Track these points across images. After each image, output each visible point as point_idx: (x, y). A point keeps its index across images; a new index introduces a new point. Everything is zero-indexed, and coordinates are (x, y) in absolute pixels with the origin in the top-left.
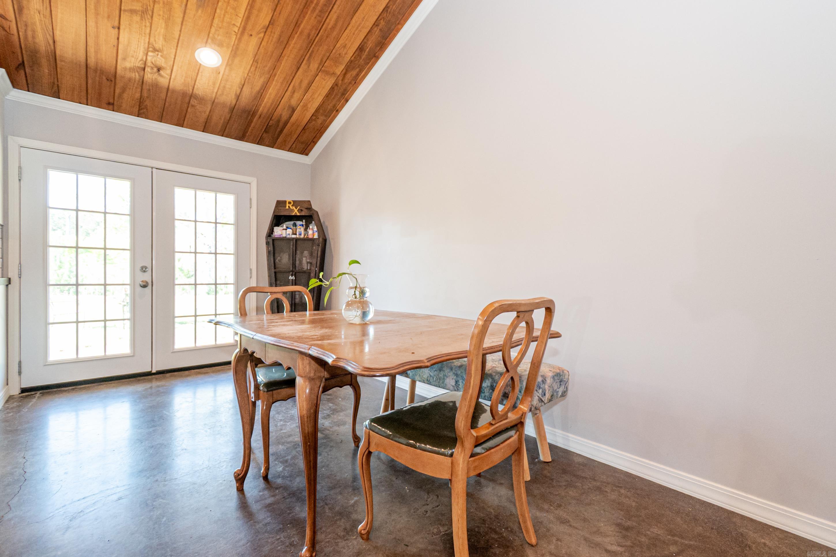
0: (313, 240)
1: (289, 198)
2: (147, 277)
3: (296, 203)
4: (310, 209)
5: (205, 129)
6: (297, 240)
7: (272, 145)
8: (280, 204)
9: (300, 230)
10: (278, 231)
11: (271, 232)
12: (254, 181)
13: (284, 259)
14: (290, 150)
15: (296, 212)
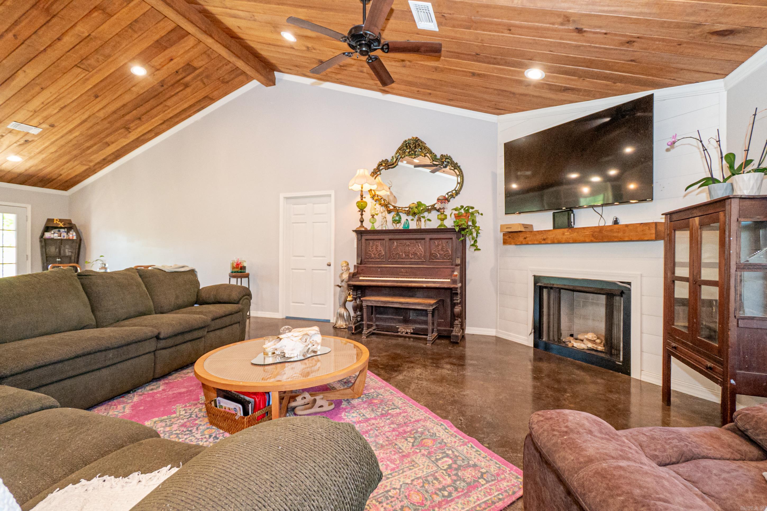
0: (72, 240)
1: (56, 218)
3: (61, 220)
4: (71, 223)
6: (61, 240)
8: (50, 221)
9: (64, 234)
10: (48, 235)
11: (43, 234)
12: (29, 207)
13: (53, 250)
15: (61, 225)
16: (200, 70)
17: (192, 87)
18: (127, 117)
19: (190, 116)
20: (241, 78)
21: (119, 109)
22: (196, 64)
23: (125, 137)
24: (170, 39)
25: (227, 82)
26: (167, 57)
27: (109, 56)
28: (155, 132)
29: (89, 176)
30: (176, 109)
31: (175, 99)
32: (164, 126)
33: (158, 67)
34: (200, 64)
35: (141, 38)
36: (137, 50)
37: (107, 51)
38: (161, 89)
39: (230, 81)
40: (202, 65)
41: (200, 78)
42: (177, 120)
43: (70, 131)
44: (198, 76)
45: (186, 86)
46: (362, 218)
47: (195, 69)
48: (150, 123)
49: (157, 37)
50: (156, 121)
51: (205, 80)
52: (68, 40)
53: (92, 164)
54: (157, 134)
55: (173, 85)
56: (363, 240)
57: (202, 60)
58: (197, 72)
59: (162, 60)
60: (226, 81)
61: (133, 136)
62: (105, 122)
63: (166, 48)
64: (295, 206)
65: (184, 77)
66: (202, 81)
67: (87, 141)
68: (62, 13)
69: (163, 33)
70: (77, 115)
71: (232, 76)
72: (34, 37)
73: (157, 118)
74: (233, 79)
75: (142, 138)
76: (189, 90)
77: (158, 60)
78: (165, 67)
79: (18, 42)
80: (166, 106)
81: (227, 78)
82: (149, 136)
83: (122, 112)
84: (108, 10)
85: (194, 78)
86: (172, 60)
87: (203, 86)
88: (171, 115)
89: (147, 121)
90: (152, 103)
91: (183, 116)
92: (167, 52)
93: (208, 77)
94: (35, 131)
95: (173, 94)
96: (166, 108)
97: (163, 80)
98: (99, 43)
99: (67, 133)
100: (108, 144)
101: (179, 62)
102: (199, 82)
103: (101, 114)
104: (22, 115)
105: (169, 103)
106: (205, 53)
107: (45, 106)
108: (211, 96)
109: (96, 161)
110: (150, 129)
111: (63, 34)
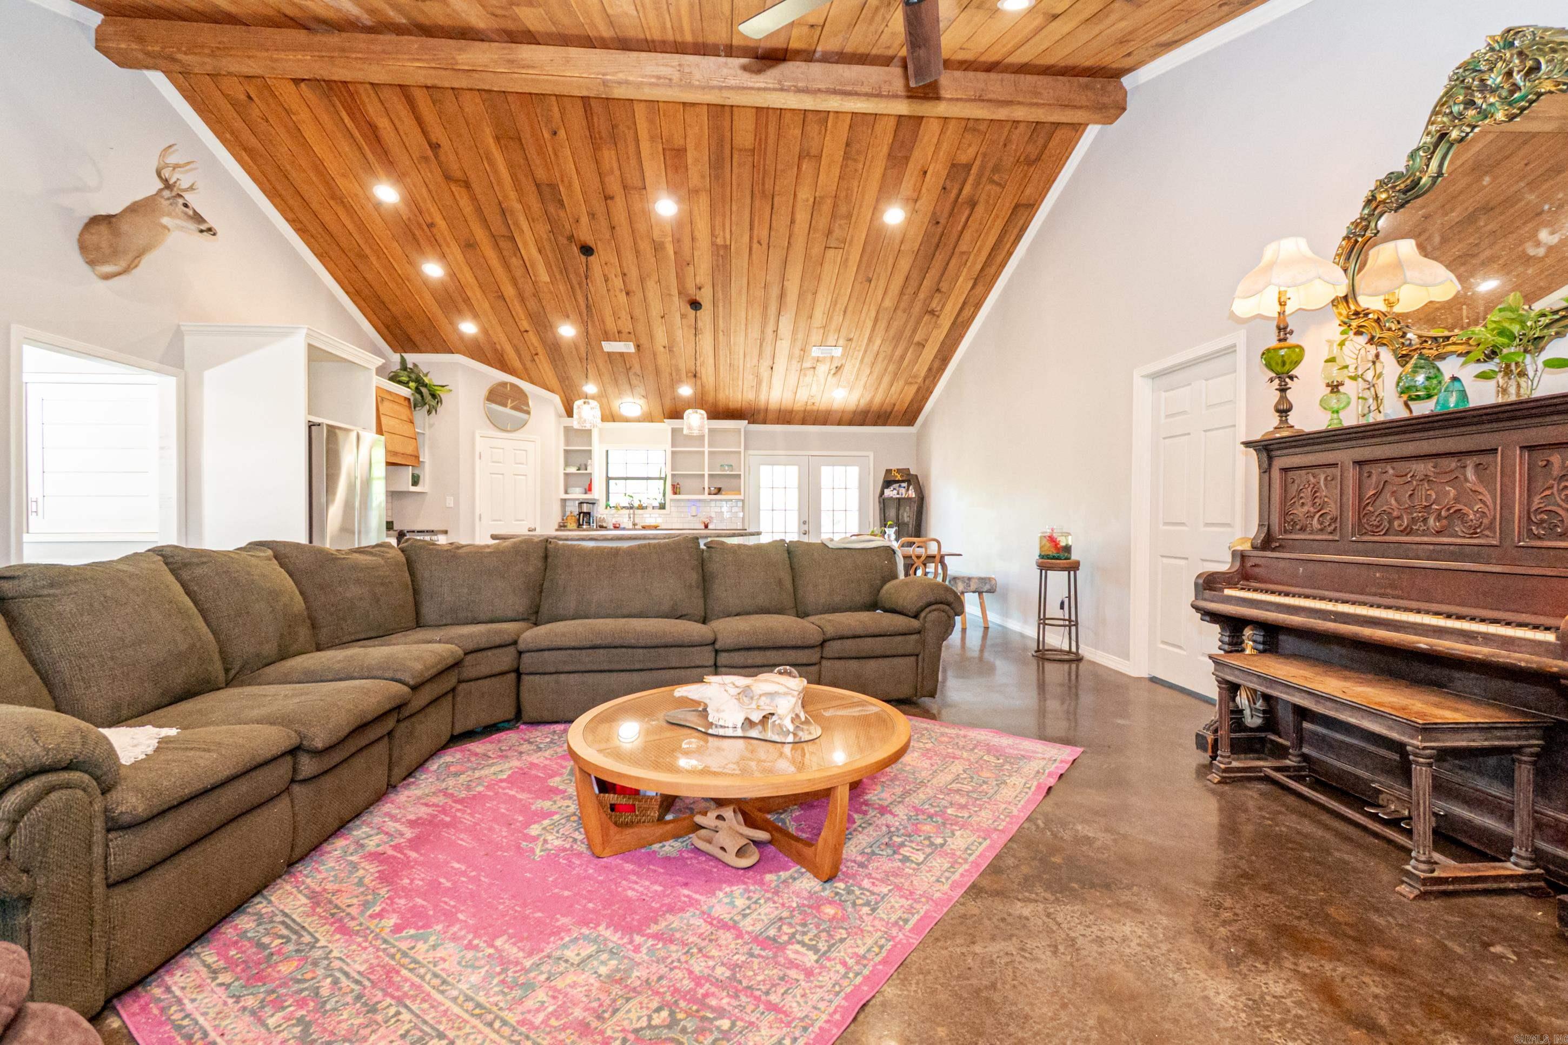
0: (909, 499)
1: (894, 467)
2: (806, 528)
3: (899, 471)
4: (909, 474)
5: (839, 424)
6: (899, 499)
7: (884, 424)
8: (888, 471)
9: (903, 491)
10: (888, 493)
11: (882, 493)
12: (871, 455)
13: (892, 513)
14: (899, 425)
15: (899, 478)
16: (978, 162)
17: (982, 200)
18: (922, 296)
19: (1010, 254)
20: (1059, 135)
21: (904, 287)
22: (963, 158)
23: (936, 326)
24: (903, 142)
25: (1038, 158)
26: (916, 173)
27: (849, 216)
28: (973, 304)
29: (927, 399)
30: (979, 251)
31: (967, 236)
32: (980, 289)
33: (915, 196)
34: (971, 151)
35: (868, 163)
36: (874, 185)
37: (843, 209)
38: (940, 229)
39: (1042, 153)
40: (974, 154)
41: (984, 179)
42: (993, 270)
43: (870, 339)
44: (980, 176)
45: (973, 204)
46: (1283, 398)
47: (968, 167)
48: (956, 292)
49: (885, 150)
50: (963, 285)
51: (996, 178)
52: (802, 217)
53: (920, 380)
54: (978, 306)
55: (951, 214)
56: (1276, 473)
57: (970, 145)
58: (974, 171)
59: (912, 182)
60: (1033, 157)
61: (946, 322)
62: (899, 312)
63: (907, 159)
64: (1171, 393)
65: (961, 190)
66: (991, 181)
67: (896, 347)
68: (777, 188)
69: (889, 138)
70: (863, 314)
71: (1041, 142)
72: (773, 233)
73: (961, 279)
74: (1045, 147)
75: (960, 319)
76: (980, 209)
77: (907, 186)
78: (924, 190)
79: (765, 246)
80: (963, 253)
81: (1033, 151)
82: (966, 313)
83: (910, 290)
84: (814, 152)
85: (977, 184)
86: (925, 173)
87: (998, 189)
88: (979, 267)
89: (951, 289)
90: (940, 258)
91: (999, 259)
92: (911, 165)
93: (996, 169)
94: (838, 352)
95: (960, 228)
96: (965, 257)
97: (934, 213)
98: (829, 202)
99: (868, 345)
100: (921, 345)
101: (938, 172)
102: (988, 187)
103: (888, 303)
104: (816, 337)
105: (963, 247)
106: (966, 129)
107: (829, 316)
108: (1024, 201)
109: (923, 374)
110: (961, 301)
111: (793, 213)
